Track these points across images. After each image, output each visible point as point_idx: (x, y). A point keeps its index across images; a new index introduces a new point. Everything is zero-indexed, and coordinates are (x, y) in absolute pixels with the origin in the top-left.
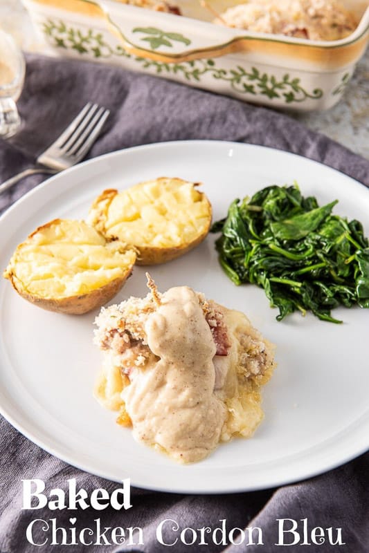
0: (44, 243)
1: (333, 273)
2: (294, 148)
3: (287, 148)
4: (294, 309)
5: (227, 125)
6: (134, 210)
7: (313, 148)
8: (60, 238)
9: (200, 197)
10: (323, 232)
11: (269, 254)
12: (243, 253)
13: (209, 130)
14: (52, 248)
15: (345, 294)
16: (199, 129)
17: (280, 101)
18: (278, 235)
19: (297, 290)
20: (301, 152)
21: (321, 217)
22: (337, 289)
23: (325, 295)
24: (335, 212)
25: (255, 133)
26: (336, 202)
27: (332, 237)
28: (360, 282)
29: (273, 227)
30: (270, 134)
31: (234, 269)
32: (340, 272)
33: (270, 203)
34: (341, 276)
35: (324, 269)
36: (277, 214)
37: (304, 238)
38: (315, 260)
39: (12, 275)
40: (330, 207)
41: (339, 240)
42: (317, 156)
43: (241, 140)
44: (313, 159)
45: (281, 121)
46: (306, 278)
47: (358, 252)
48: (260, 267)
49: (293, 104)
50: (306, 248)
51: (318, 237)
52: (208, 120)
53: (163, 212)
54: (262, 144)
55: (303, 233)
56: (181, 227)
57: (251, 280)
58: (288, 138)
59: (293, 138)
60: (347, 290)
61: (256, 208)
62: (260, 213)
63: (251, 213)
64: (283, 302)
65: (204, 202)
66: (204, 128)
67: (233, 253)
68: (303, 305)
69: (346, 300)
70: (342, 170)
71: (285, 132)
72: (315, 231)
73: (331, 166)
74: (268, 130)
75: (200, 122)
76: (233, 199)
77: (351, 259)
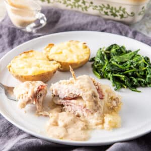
0: (25, 58)
1: (137, 74)
2: (124, 34)
3: (121, 34)
4: (122, 87)
5: (98, 25)
6: (60, 51)
7: (130, 33)
8: (31, 57)
9: (86, 47)
10: (134, 60)
11: (112, 66)
12: (102, 66)
13: (91, 27)
14: (27, 59)
15: (142, 82)
16: (87, 27)
17: (118, 18)
18: (116, 60)
19: (123, 79)
20: (126, 35)
21: (133, 55)
22: (139, 79)
23: (134, 81)
24: (139, 53)
25: (108, 28)
26: (139, 50)
27: (137, 61)
28: (148, 76)
29: (114, 58)
30: (114, 29)
31: (98, 73)
32: (140, 73)
33: (113, 50)
34: (141, 75)
35: (134, 72)
36: (116, 54)
37: (126, 62)
38: (130, 68)
39: (10, 66)
40: (137, 52)
41: (140, 62)
42: (132, 36)
43: (103, 31)
44: (131, 37)
45: (118, 24)
46: (127, 75)
47: (148, 66)
48: (108, 70)
49: (123, 19)
50: (127, 65)
51: (132, 61)
52: (90, 24)
53: (71, 51)
54: (111, 32)
55: (126, 60)
56: (78, 56)
57: (105, 76)
58: (121, 30)
59: (123, 30)
60: (143, 80)
61: (108, 52)
62: (109, 54)
63: (106, 53)
64: (117, 83)
65: (88, 49)
66: (89, 27)
67: (98, 66)
68: (125, 85)
69: (142, 84)
70: (142, 41)
71: (120, 28)
72: (131, 59)
73: (138, 40)
74: (113, 27)
75: (87, 24)
76: (99, 48)
77: (144, 68)
